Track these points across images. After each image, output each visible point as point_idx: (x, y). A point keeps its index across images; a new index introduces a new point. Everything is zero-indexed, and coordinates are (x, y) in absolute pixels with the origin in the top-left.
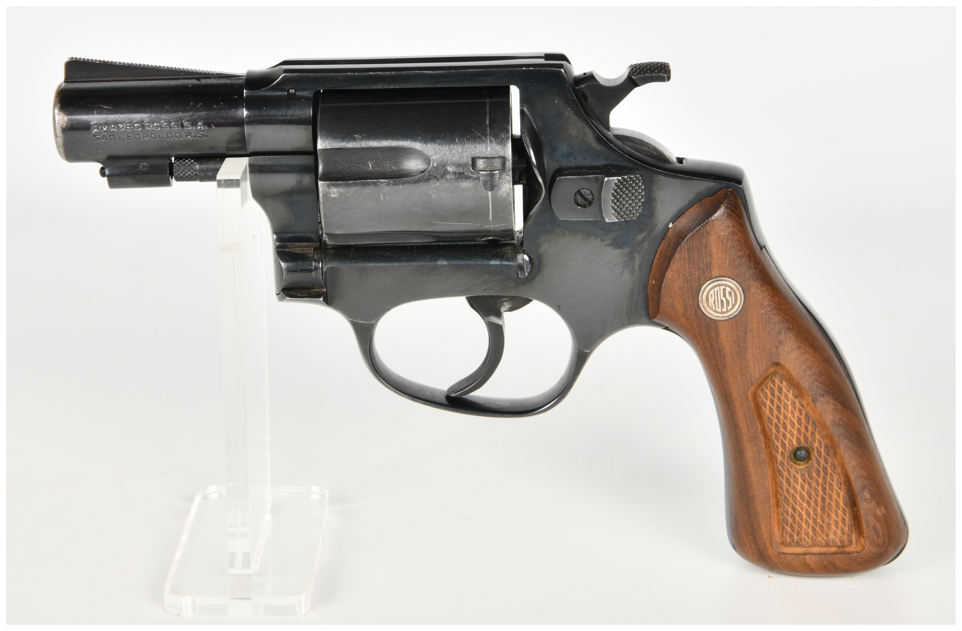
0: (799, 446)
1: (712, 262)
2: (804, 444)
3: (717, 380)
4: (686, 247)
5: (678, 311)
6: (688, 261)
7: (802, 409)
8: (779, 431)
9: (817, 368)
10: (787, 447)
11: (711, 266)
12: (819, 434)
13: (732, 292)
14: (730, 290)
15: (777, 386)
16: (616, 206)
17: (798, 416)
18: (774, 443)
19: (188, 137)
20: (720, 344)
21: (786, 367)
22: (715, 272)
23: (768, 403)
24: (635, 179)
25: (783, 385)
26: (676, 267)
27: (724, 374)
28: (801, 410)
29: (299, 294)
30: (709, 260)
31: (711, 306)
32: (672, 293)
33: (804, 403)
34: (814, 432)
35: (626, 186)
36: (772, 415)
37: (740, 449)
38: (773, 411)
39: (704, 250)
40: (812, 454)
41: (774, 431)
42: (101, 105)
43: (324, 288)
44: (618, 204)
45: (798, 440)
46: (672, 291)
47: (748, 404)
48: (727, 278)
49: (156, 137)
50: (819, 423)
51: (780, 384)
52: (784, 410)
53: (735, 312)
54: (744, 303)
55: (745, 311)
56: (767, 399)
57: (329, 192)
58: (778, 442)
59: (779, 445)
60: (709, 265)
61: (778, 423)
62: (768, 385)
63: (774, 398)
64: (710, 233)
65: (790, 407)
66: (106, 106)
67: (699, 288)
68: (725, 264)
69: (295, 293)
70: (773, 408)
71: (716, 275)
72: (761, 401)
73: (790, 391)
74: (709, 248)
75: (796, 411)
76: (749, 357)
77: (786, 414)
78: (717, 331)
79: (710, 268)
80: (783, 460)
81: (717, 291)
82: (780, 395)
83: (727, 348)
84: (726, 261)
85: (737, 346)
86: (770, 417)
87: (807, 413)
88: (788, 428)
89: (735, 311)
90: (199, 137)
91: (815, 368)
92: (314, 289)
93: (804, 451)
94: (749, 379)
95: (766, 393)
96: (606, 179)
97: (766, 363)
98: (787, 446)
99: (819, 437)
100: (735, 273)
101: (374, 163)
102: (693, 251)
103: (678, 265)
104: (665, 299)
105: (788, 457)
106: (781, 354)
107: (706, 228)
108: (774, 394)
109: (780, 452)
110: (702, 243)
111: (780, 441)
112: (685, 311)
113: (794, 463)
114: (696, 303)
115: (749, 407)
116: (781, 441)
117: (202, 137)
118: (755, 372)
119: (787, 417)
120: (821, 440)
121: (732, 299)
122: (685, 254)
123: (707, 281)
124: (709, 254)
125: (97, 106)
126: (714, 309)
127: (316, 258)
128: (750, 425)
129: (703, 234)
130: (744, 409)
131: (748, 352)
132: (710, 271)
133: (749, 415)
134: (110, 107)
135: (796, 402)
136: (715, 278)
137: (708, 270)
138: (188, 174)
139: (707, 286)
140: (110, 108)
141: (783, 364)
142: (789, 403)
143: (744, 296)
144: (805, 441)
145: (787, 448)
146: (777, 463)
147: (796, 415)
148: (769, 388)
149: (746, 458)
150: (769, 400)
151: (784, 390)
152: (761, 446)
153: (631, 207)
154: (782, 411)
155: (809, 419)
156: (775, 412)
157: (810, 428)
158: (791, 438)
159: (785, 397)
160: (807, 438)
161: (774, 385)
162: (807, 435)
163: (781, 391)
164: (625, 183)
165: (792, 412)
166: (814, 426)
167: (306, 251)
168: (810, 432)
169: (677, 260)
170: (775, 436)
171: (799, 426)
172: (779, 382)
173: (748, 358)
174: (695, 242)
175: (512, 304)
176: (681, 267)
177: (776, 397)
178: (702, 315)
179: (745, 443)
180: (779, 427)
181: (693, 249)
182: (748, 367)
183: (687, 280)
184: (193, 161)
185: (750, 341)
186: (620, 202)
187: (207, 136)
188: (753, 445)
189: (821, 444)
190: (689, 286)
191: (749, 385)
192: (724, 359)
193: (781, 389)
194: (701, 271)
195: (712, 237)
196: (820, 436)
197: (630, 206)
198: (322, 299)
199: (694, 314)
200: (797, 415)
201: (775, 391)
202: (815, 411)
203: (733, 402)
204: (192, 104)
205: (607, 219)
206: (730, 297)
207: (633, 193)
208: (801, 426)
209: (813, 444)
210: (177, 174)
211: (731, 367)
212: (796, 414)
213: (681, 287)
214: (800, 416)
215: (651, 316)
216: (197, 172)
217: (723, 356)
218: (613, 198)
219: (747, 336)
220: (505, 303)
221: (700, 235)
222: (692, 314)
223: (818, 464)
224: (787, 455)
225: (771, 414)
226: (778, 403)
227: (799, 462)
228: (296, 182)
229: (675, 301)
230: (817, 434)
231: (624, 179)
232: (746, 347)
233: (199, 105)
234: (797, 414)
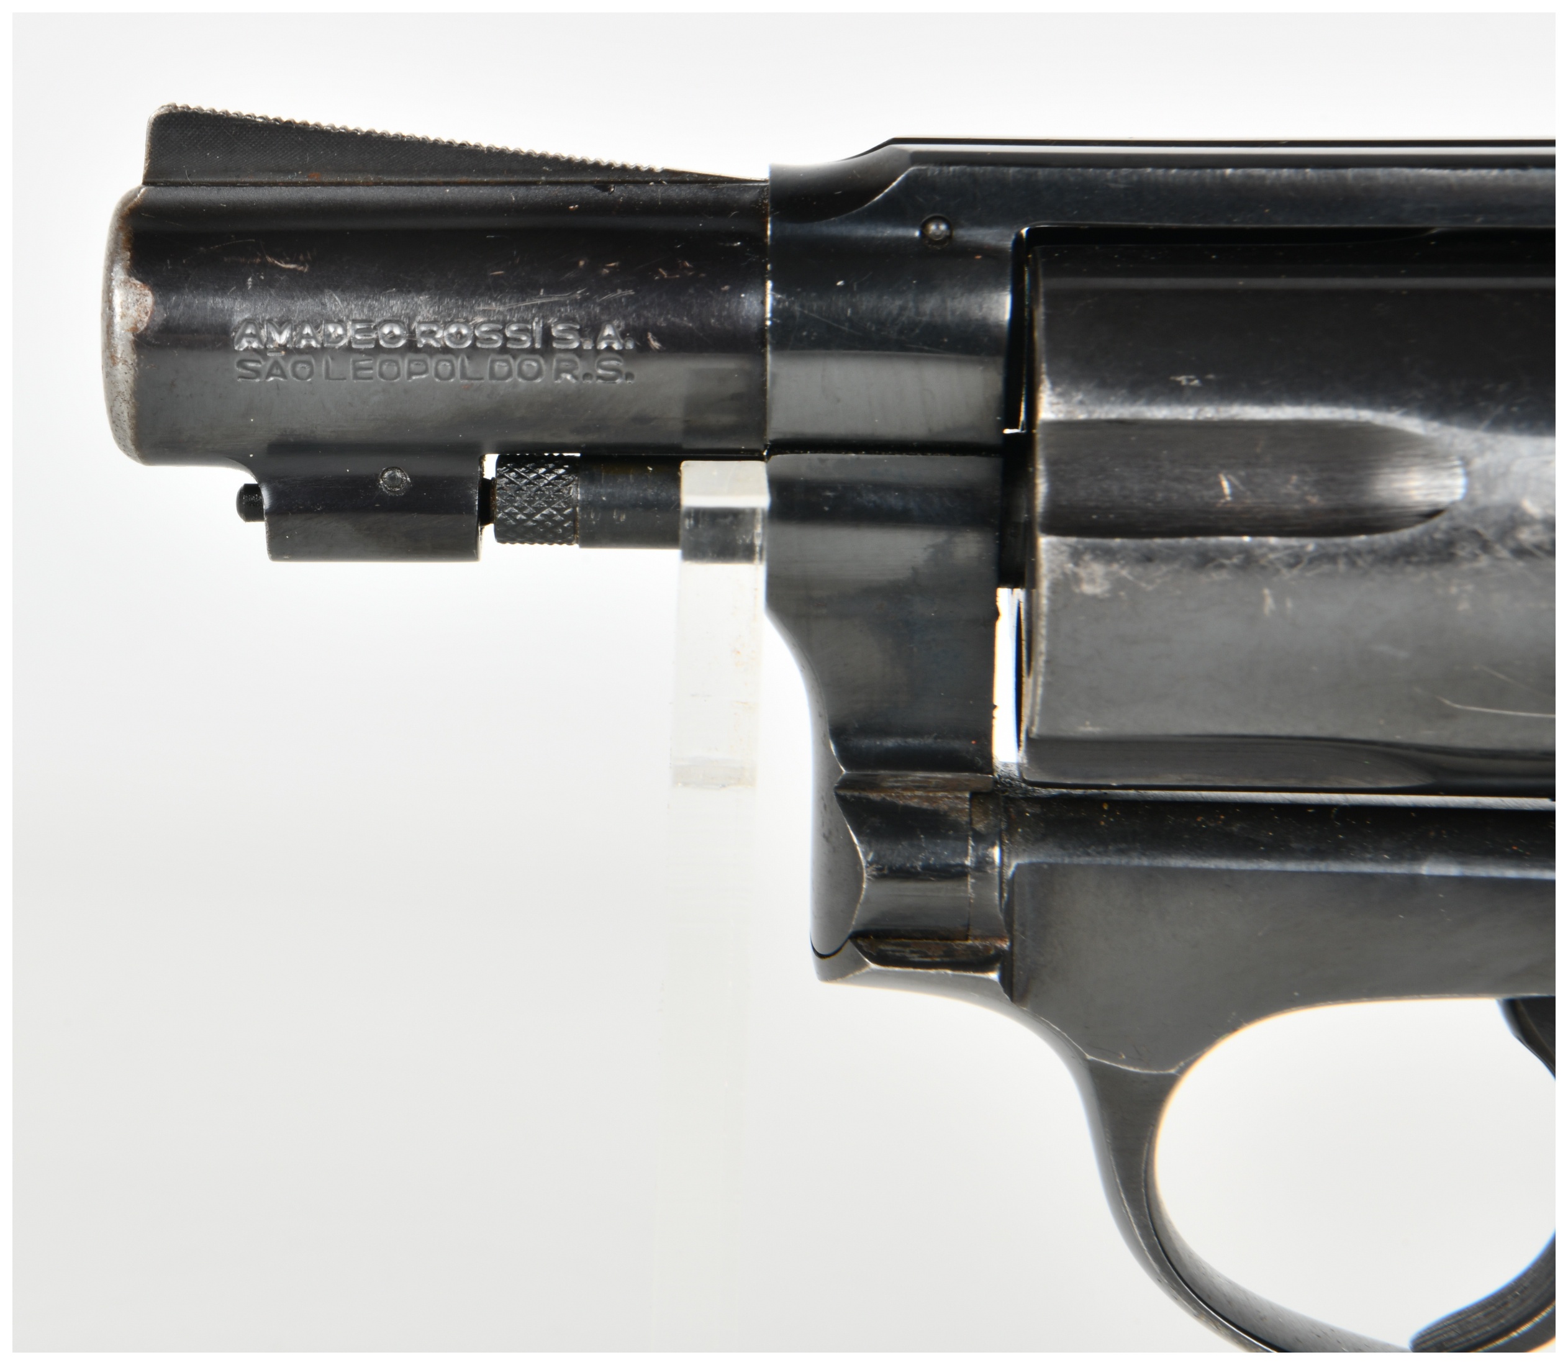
19: (563, 375)
29: (912, 952)
42: (270, 259)
43: (1001, 938)
49: (452, 374)
57: (1075, 575)
66: (286, 263)
69: (900, 948)
90: (600, 377)
92: (966, 939)
101: (1239, 478)
117: (613, 379)
125: (258, 260)
127: (980, 827)
134: (303, 264)
138: (543, 515)
140: (301, 268)
167: (945, 801)
184: (561, 471)
187: (629, 376)
198: (994, 976)
204: (582, 263)
210: (507, 514)
216: (578, 509)
228: (931, 550)
233: (609, 268)
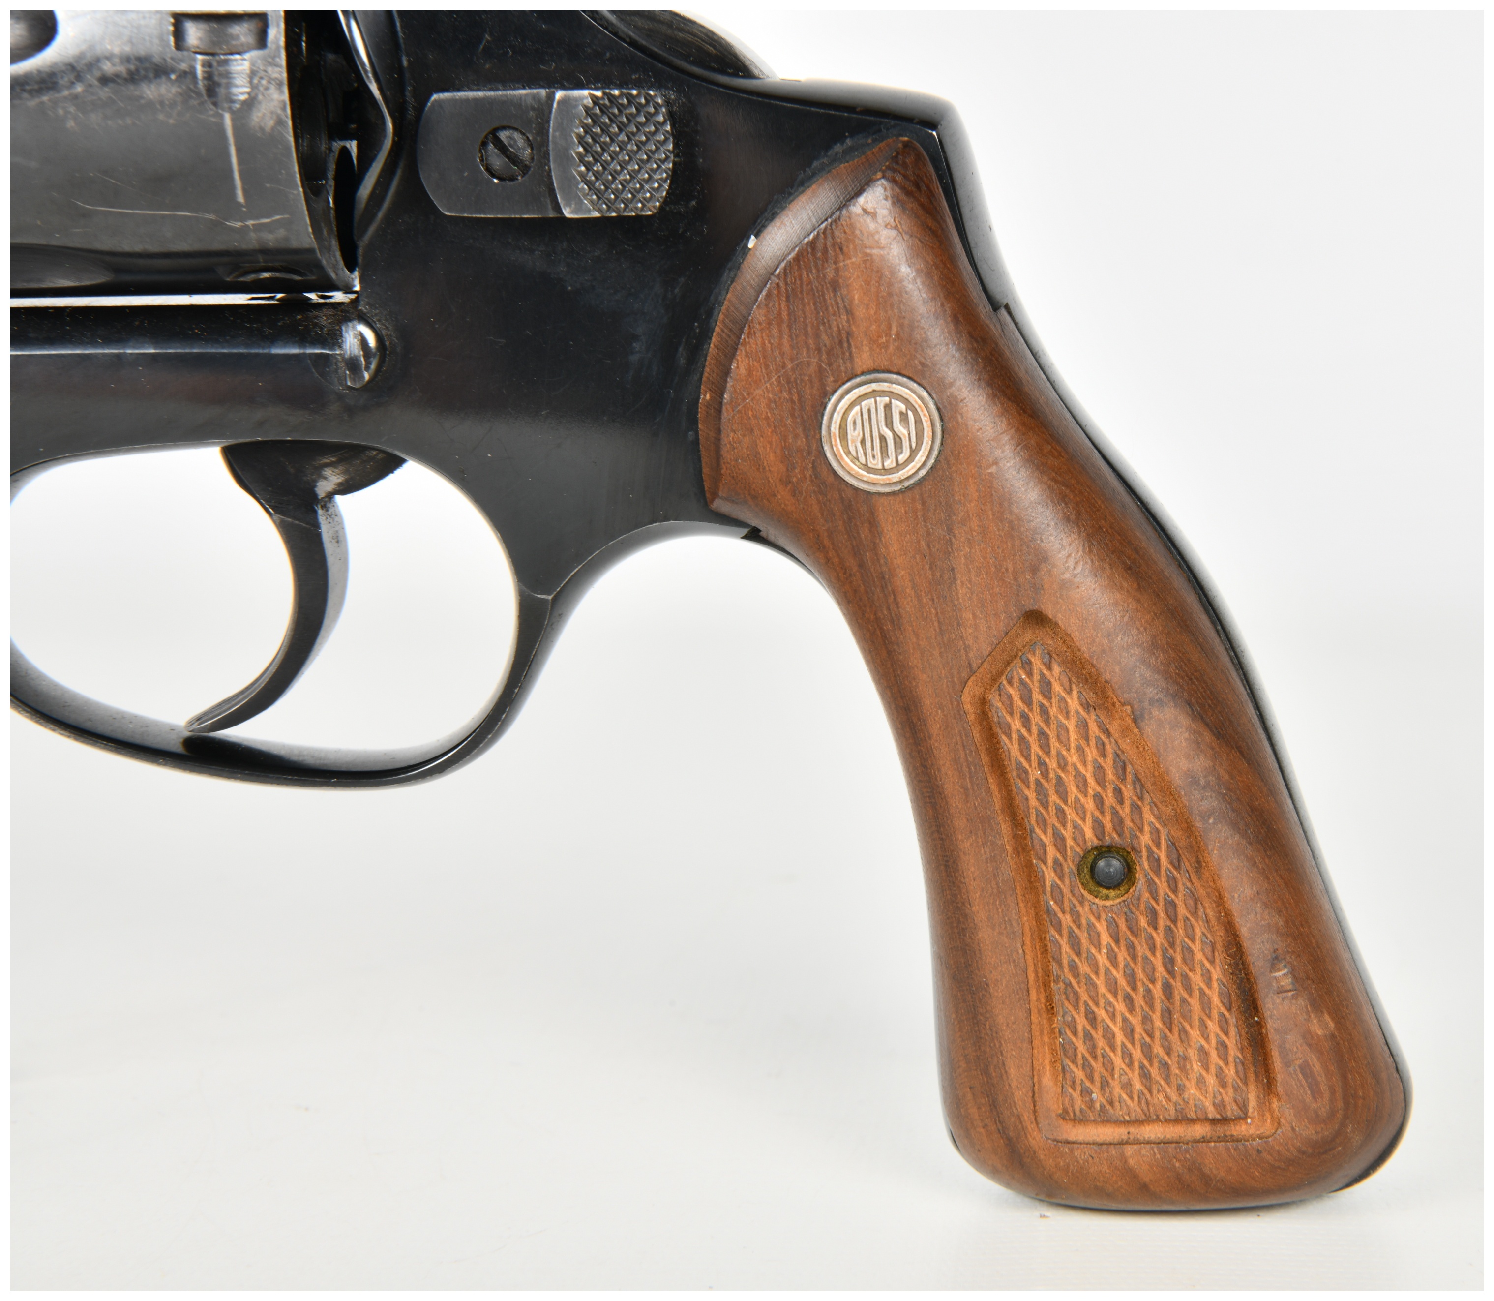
0: (1100, 843)
1: (854, 329)
2: (1112, 839)
3: (883, 665)
4: (783, 289)
5: (770, 470)
6: (790, 327)
7: (1106, 741)
8: (1047, 802)
9: (1145, 629)
10: (1068, 846)
11: (851, 341)
12: (1151, 809)
13: (910, 414)
14: (903, 407)
15: (1036, 677)
16: (590, 174)
17: (1096, 760)
18: (1034, 835)
20: (882, 561)
21: (1060, 623)
22: (864, 358)
23: (1016, 724)
24: (643, 101)
25: (1053, 675)
26: (757, 344)
27: (898, 645)
28: (1103, 744)
30: (845, 323)
31: (854, 453)
32: (750, 418)
33: (1114, 728)
34: (1140, 803)
35: (619, 119)
36: (1028, 758)
37: (947, 856)
38: (1029, 748)
39: (832, 294)
40: (1138, 868)
41: (1033, 802)
44: (598, 167)
45: (1098, 826)
46: (751, 413)
47: (964, 728)
48: (895, 376)
50: (1154, 784)
51: (1045, 672)
52: (1057, 744)
53: (919, 469)
54: (942, 444)
55: (945, 467)
56: (1011, 714)
58: (1045, 833)
59: (1047, 840)
60: (845, 339)
61: (1043, 781)
62: (1015, 673)
63: (1031, 710)
64: (845, 249)
65: (1073, 736)
67: (822, 403)
68: (888, 335)
70: (1030, 739)
71: (865, 368)
72: (996, 719)
73: (1071, 690)
74: (844, 291)
75: (1088, 745)
76: (960, 596)
77: (1063, 755)
78: (873, 524)
79: (849, 346)
80: (1059, 882)
81: (869, 411)
82: (1045, 702)
83: (903, 573)
84: (890, 328)
85: (927, 567)
86: (1021, 763)
87: (1119, 752)
88: (1069, 794)
89: (918, 466)
91: (1138, 629)
93: (1115, 858)
94: (964, 657)
95: (1010, 697)
96: (559, 95)
97: (1005, 613)
98: (1070, 842)
99: (1152, 819)
100: (916, 362)
102: (803, 299)
103: (762, 337)
104: (732, 435)
105: (1071, 872)
106: (1046, 586)
107: (833, 233)
108: (1031, 698)
109: (1050, 861)
110: (824, 276)
111: (1050, 831)
112: (788, 470)
113: (1090, 892)
114: (814, 447)
115: (966, 736)
116: (1053, 830)
118: (977, 638)
119: (1066, 764)
120: (1157, 825)
121: (909, 434)
122: (780, 309)
123: (844, 384)
124: (845, 307)
126: (863, 460)
128: (969, 786)
129: (825, 251)
130: (954, 740)
131: (959, 582)
132: (848, 354)
133: (967, 761)
135: (1088, 720)
136: (863, 373)
137: (843, 353)
139: (842, 397)
141: (1051, 617)
142: (1071, 725)
143: (942, 426)
144: (1114, 829)
145: (1068, 850)
146: (1044, 892)
147: (1090, 759)
148: (1016, 684)
149: (962, 880)
150: (1019, 716)
151: (1057, 688)
152: (999, 843)
153: (636, 180)
154: (1052, 745)
155: (1124, 768)
156: (1035, 748)
157: (1128, 792)
158: (1080, 822)
159: (1060, 707)
160: (1121, 822)
161: (1030, 674)
162: (1121, 812)
163: (1050, 691)
164: (616, 111)
165: (1080, 749)
166: (1138, 787)
168: (1127, 803)
169: (760, 323)
170: (1037, 815)
171: (1099, 789)
172: (1042, 667)
173: (958, 600)
174: (805, 273)
175: (345, 472)
176: (772, 344)
177: (1036, 708)
178: (831, 478)
179: (960, 837)
180: (1047, 790)
181: (801, 292)
182: (959, 624)
183: (789, 382)
185: (961, 551)
186: (604, 164)
188: (980, 843)
189: (1159, 837)
190: (795, 398)
191: (964, 675)
192: (897, 604)
193: (1049, 684)
194: (824, 357)
195: (850, 258)
196: (1154, 815)
197: (634, 178)
199: (811, 476)
200: (1092, 757)
201: (1034, 692)
202: (1144, 749)
203: (925, 725)
205: (568, 209)
206: (904, 428)
207: (641, 142)
208: (1104, 788)
209: (1138, 837)
211: (914, 624)
212: (1090, 755)
213: (775, 402)
214: (1100, 760)
215: (708, 495)
217: (892, 596)
218: (581, 149)
219: (954, 536)
220: (328, 472)
221: (819, 254)
222: (805, 477)
223: (1151, 893)
224: (1069, 867)
225: (1022, 754)
226: (1042, 725)
227: (1104, 891)
229: (758, 441)
230: (1146, 810)
231: (611, 98)
232: (953, 569)
234: (1092, 753)
